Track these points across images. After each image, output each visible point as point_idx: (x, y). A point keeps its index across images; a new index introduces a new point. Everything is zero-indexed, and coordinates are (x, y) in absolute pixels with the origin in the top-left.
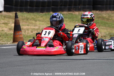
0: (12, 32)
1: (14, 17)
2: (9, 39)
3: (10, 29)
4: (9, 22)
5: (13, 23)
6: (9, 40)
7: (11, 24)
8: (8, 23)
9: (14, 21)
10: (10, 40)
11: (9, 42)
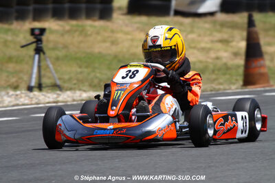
0: (241, 61)
1: (246, 26)
2: (235, 78)
3: (236, 54)
4: (233, 37)
5: (242, 40)
6: (233, 81)
7: (238, 42)
8: (231, 39)
9: (245, 34)
10: (237, 80)
11: (234, 84)
